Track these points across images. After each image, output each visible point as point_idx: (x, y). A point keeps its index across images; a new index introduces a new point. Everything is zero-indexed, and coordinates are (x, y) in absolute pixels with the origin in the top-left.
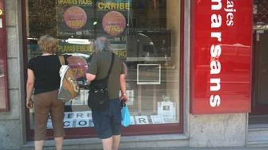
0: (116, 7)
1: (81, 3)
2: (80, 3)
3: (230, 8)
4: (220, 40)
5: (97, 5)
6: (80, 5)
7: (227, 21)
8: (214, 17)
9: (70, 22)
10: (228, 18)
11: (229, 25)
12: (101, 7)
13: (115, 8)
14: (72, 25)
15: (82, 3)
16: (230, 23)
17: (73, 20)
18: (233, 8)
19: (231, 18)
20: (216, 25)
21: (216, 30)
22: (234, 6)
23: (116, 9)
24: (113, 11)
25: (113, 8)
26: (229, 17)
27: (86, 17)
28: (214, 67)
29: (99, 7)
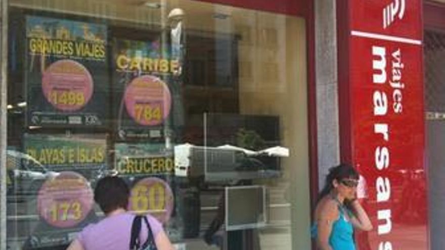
0: (153, 67)
1: (81, 52)
2: (78, 53)
3: (396, 81)
4: (386, 137)
5: (115, 61)
6: (78, 58)
7: (395, 104)
8: (377, 96)
9: (55, 94)
10: (395, 100)
11: (396, 110)
12: (122, 64)
13: (151, 69)
14: (60, 101)
15: (83, 54)
16: (398, 108)
17: (63, 89)
18: (401, 81)
19: (400, 99)
20: (380, 110)
21: (381, 119)
22: (402, 78)
23: (153, 70)
24: (147, 74)
25: (148, 67)
26: (396, 96)
27: (91, 85)
28: (381, 188)
29: (119, 64)
